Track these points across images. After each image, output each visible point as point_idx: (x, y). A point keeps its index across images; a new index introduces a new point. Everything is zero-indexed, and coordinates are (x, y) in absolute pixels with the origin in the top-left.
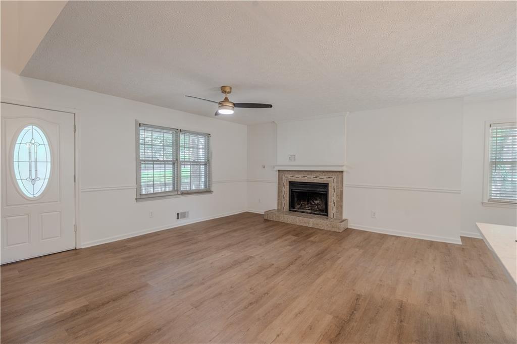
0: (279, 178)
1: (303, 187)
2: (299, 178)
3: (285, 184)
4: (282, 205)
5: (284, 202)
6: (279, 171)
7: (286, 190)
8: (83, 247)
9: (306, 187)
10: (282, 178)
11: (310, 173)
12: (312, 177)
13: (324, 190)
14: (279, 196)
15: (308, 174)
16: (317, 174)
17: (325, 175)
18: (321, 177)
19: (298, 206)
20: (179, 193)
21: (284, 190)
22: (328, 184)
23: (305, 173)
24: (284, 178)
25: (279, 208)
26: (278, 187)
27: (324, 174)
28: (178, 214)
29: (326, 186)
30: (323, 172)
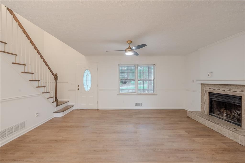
0: (201, 89)
1: (219, 97)
2: (216, 90)
3: (205, 94)
4: (203, 109)
5: (205, 107)
6: (202, 84)
7: (207, 98)
8: (99, 109)
9: (222, 98)
10: (203, 89)
11: (224, 86)
12: (226, 89)
13: (238, 102)
14: (201, 102)
15: (223, 87)
16: (231, 88)
17: (238, 89)
18: (234, 90)
19: (218, 112)
20: (137, 94)
21: (205, 98)
22: (241, 97)
23: (220, 86)
24: (205, 89)
25: (202, 111)
26: (201, 96)
27: (237, 87)
28: (136, 103)
29: (240, 98)
30: (237, 85)
